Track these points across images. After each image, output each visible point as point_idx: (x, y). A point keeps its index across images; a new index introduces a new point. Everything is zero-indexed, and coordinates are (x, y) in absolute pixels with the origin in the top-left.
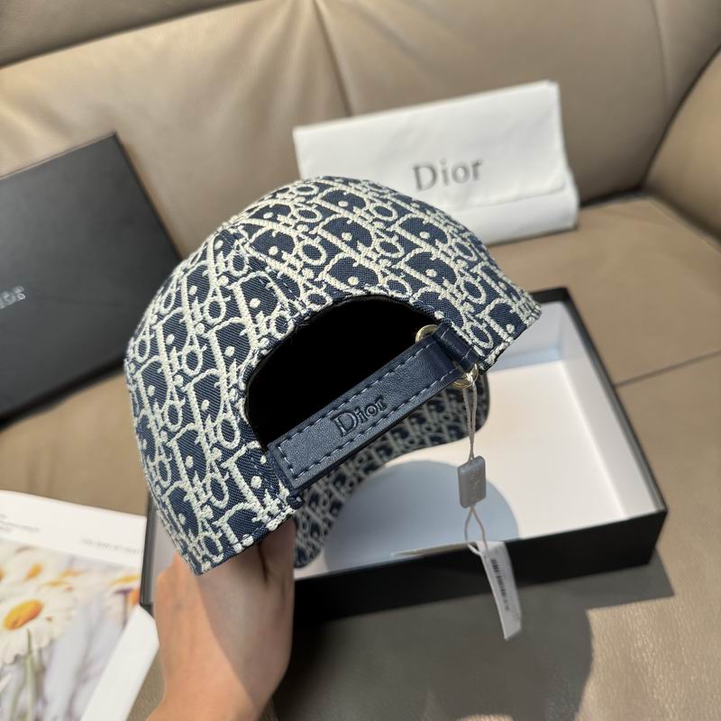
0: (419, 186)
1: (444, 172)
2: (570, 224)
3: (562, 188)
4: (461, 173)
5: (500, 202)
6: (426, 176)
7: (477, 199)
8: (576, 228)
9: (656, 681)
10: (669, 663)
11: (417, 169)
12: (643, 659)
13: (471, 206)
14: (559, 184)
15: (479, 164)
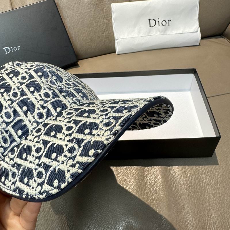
0: (150, 26)
1: (159, 22)
2: (198, 44)
3: (197, 32)
4: (164, 23)
5: (176, 34)
6: (153, 22)
7: (168, 32)
10: (213, 189)
11: (150, 20)
12: (205, 187)
13: (167, 34)
14: (196, 30)
15: (171, 20)
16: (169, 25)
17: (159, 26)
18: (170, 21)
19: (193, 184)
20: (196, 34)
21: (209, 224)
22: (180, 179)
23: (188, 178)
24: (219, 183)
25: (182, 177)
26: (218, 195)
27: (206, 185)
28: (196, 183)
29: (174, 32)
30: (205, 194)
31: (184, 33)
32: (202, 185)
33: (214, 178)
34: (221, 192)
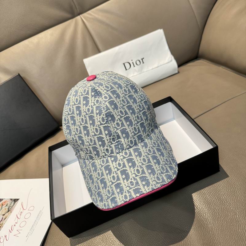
0: (126, 70)
1: (133, 63)
2: (177, 72)
3: (171, 61)
4: (138, 63)
5: (153, 69)
6: (127, 66)
7: (145, 70)
8: (179, 72)
9: (231, 204)
10: (234, 197)
11: (124, 64)
12: (225, 198)
13: (144, 72)
14: (170, 59)
15: (143, 58)
16: (143, 63)
17: (134, 66)
18: (143, 60)
19: (213, 199)
20: (171, 63)
21: (242, 233)
22: (198, 199)
23: (206, 196)
24: (237, 190)
25: (200, 197)
26: (240, 201)
27: (226, 196)
28: (215, 198)
29: (150, 68)
30: (227, 205)
31: (160, 66)
32: (222, 197)
33: (231, 187)
34: (242, 198)
